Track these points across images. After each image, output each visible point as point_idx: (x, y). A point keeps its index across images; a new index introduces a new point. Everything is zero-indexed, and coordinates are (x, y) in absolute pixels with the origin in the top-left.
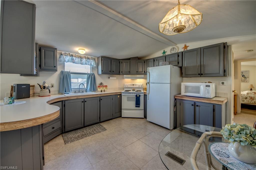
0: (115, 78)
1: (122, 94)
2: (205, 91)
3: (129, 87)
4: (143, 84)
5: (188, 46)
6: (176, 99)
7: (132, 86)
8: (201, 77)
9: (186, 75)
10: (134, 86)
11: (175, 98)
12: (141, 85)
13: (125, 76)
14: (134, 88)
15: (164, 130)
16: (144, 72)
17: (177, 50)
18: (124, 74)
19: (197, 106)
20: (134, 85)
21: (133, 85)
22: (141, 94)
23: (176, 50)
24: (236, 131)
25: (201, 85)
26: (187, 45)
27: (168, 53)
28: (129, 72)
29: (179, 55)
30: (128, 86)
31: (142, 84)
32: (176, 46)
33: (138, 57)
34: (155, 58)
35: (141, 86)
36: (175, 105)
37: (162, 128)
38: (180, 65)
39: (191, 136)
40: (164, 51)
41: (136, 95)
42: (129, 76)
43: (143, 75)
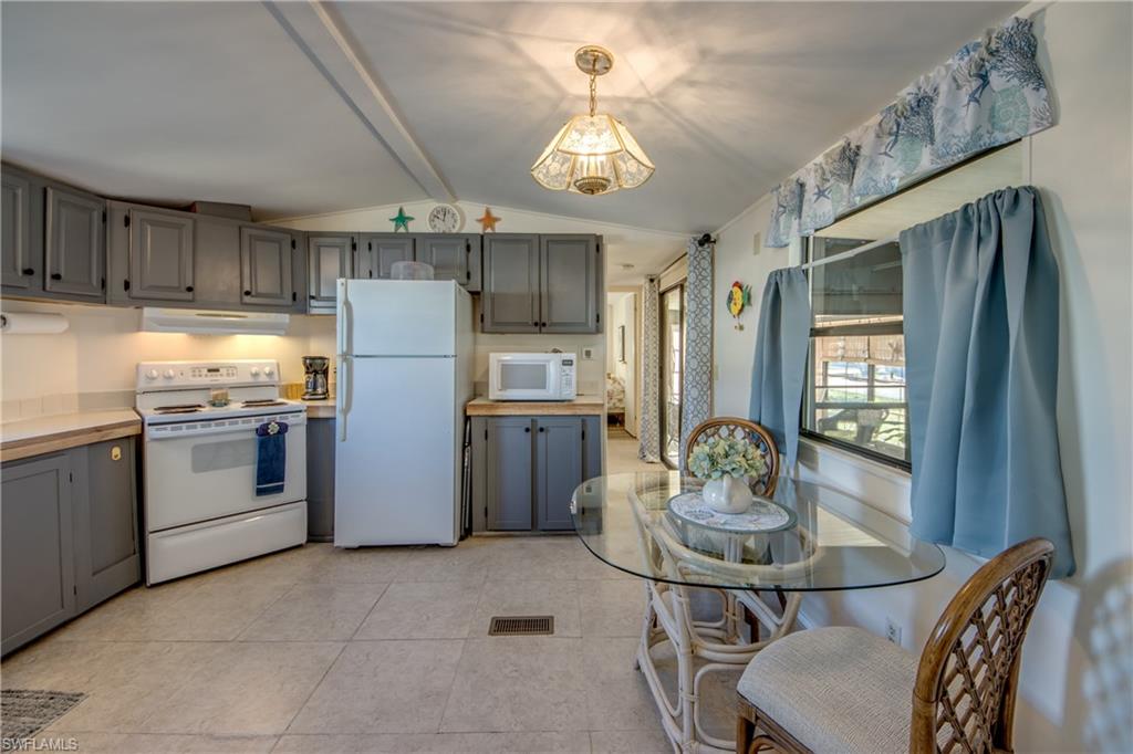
0: (61, 326)
1: (150, 433)
2: (561, 380)
3: (178, 382)
4: (278, 365)
5: (497, 220)
6: (467, 419)
7: (207, 380)
8: (540, 333)
9: (494, 323)
10: (221, 379)
11: (468, 414)
12: (267, 370)
13: (148, 312)
14: (219, 387)
15: (429, 556)
16: (294, 295)
17: (459, 222)
18: (141, 302)
19: (542, 430)
20: (217, 370)
21: (209, 371)
22: (290, 420)
23: (455, 221)
24: (722, 453)
25: (548, 361)
26: (496, 212)
27: (420, 224)
28: (190, 289)
29: (472, 246)
30: (170, 378)
31: (274, 361)
32: (456, 207)
33: (250, 207)
34: (359, 233)
35: (270, 374)
36: (467, 443)
37: (416, 553)
38: (475, 285)
39: (524, 541)
40: (401, 211)
41: (258, 425)
42: (190, 314)
43: (287, 316)
